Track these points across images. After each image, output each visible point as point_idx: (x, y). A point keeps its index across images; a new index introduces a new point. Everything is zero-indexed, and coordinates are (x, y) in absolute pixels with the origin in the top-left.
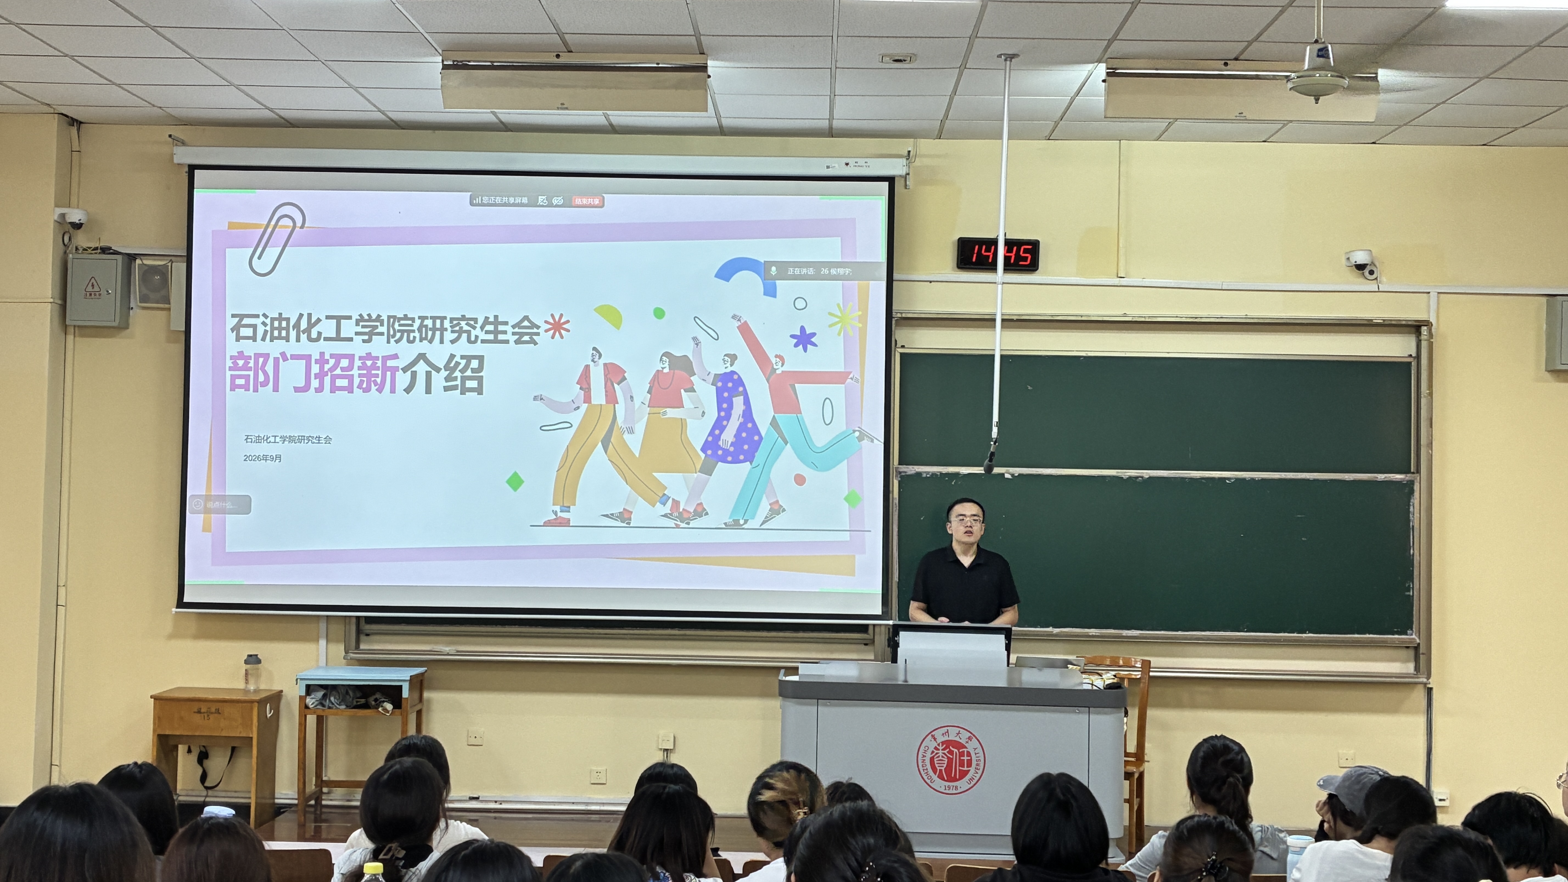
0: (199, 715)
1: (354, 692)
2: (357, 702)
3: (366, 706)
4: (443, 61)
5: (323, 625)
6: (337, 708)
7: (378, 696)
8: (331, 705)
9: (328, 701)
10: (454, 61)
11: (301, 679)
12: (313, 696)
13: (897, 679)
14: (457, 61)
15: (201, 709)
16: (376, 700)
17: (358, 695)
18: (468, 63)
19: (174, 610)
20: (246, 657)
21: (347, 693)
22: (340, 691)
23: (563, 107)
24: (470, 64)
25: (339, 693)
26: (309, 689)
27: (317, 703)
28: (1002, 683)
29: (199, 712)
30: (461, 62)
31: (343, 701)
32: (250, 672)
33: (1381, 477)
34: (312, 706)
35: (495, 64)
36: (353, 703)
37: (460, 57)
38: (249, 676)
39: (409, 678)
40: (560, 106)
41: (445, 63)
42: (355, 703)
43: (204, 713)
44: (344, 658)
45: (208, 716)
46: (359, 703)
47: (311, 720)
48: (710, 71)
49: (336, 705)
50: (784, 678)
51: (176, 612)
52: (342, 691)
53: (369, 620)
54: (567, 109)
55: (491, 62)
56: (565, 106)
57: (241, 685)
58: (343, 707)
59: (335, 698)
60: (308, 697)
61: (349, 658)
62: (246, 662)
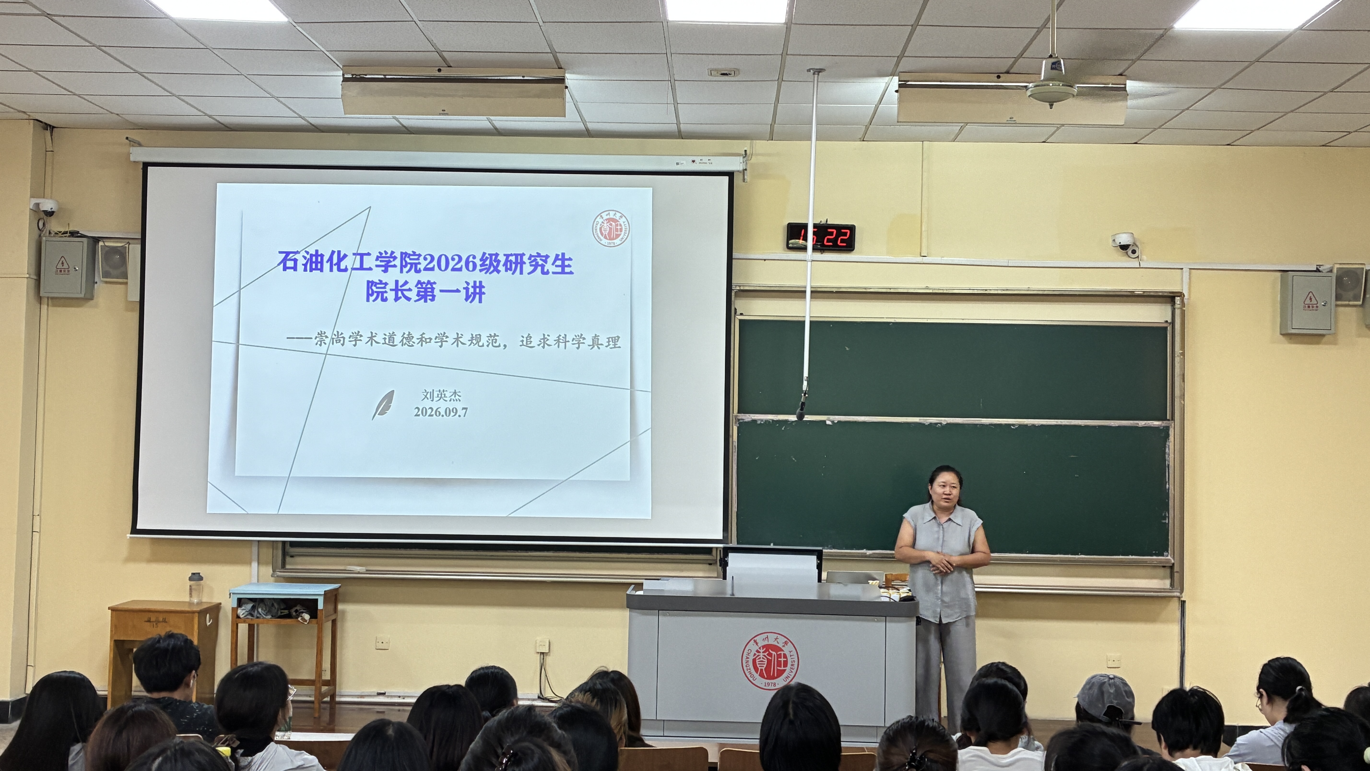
0: (148, 623)
1: (279, 604)
2: (281, 613)
3: (289, 616)
4: (343, 75)
5: (255, 549)
6: (264, 618)
7: (298, 608)
8: (258, 615)
9: (256, 612)
10: (353, 75)
11: (233, 593)
12: (243, 608)
13: (725, 594)
14: (355, 75)
15: (150, 618)
16: (296, 611)
17: (282, 607)
18: (364, 76)
19: (129, 535)
20: (190, 575)
21: (273, 605)
22: (266, 603)
23: (444, 113)
24: (366, 77)
25: (265, 605)
26: (240, 602)
27: (247, 613)
28: (813, 596)
29: (149, 621)
30: (359, 75)
31: (269, 612)
32: (193, 587)
33: (1142, 423)
34: (243, 616)
35: (387, 77)
36: (277, 613)
37: (359, 71)
38: (193, 591)
39: (323, 593)
40: (442, 112)
41: (346, 76)
42: (279, 614)
43: (152, 622)
44: (272, 576)
45: (156, 624)
46: (283, 614)
47: (243, 628)
48: (568, 82)
49: (262, 614)
50: (633, 593)
51: (130, 537)
52: (269, 603)
53: (293, 544)
54: (447, 114)
55: (384, 75)
56: (445, 112)
57: (187, 599)
58: (269, 617)
59: (262, 610)
60: (239, 608)
61: (276, 576)
62: (190, 579)
